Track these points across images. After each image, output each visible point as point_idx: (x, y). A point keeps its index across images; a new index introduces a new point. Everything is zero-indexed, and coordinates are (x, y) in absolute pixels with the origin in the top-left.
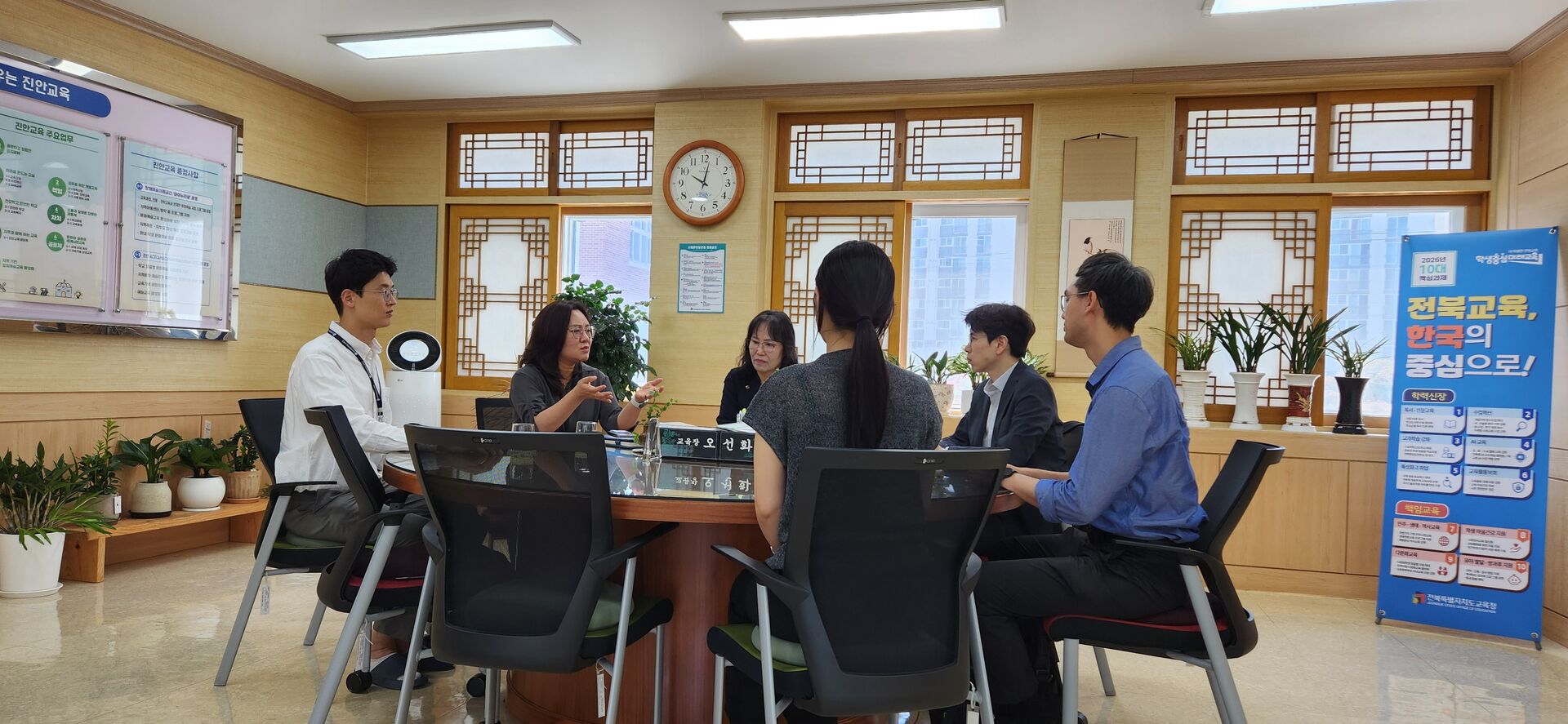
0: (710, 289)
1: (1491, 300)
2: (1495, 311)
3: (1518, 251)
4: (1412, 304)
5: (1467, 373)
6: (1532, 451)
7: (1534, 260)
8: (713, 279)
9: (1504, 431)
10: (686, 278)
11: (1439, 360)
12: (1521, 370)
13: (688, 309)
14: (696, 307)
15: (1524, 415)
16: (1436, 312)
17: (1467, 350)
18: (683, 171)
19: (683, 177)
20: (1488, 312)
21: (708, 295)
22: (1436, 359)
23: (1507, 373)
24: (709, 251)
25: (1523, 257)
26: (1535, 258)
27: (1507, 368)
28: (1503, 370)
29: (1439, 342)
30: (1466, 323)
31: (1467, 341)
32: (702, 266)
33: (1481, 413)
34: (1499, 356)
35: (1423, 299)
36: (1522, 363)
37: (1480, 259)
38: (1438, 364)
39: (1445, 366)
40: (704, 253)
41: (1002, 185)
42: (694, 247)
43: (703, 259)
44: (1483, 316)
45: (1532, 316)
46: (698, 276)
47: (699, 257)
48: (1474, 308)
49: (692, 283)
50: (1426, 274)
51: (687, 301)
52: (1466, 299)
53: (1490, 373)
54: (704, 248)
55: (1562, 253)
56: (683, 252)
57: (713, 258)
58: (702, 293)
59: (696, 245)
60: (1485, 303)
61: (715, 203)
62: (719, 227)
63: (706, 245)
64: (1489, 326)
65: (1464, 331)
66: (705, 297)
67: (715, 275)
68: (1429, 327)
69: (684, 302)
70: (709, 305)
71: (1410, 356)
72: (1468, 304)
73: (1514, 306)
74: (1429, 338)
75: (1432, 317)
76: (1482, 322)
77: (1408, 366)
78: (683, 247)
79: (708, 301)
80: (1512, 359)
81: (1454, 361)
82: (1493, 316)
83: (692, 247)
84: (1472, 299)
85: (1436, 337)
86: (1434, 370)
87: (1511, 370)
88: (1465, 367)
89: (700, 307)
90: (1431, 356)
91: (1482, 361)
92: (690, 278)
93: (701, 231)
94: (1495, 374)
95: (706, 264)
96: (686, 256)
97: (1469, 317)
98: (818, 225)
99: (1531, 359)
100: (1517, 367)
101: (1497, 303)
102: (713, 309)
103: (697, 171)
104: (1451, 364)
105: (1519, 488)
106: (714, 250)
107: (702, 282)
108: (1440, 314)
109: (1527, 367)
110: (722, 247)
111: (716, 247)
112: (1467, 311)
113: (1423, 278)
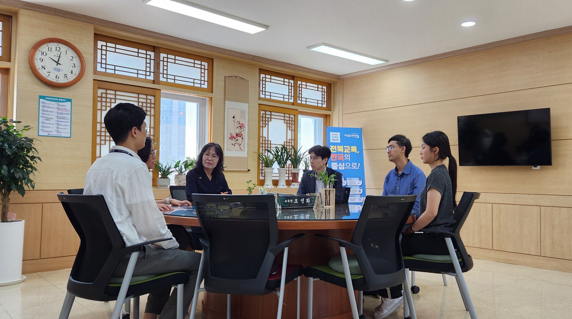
0: (61, 123)
1: (349, 147)
2: (350, 150)
3: (354, 134)
4: (331, 147)
5: (346, 168)
6: (362, 189)
7: (357, 137)
8: (64, 118)
9: (355, 184)
10: (44, 116)
11: (339, 164)
12: (357, 167)
13: (46, 134)
14: (51, 133)
15: (359, 179)
16: (337, 150)
17: (345, 161)
18: (43, 53)
19: (43, 57)
20: (349, 151)
21: (60, 127)
22: (338, 164)
23: (354, 168)
24: (60, 102)
25: (355, 135)
26: (357, 136)
27: (354, 166)
28: (353, 167)
29: (338, 159)
30: (344, 153)
31: (345, 159)
32: (56, 110)
33: (350, 179)
34: (352, 163)
35: (333, 146)
36: (357, 165)
37: (345, 135)
38: (339, 165)
39: (340, 166)
40: (57, 103)
41: (200, 89)
42: (50, 98)
43: (56, 106)
44: (348, 152)
45: (358, 152)
46: (54, 116)
47: (54, 105)
48: (345, 149)
49: (48, 119)
50: (334, 139)
51: (45, 129)
52: (343, 147)
53: (351, 168)
54: (57, 100)
55: (363, 135)
56: (41, 100)
57: (63, 106)
58: (56, 126)
59: (51, 97)
60: (348, 148)
61: (66, 76)
62: (67, 89)
63: (58, 98)
64: (349, 154)
65: (344, 156)
66: (58, 128)
67: (64, 116)
68: (336, 154)
69: (43, 130)
70: (60, 132)
71: (332, 163)
72: (344, 148)
73: (354, 149)
74: (336, 158)
75: (336, 151)
76: (348, 154)
77: (332, 166)
78: (41, 97)
79: (60, 131)
80: (355, 164)
81: (342, 164)
82: (350, 152)
83: (48, 98)
84: (345, 147)
85: (338, 157)
86: (338, 167)
87: (355, 167)
88: (345, 167)
89: (55, 133)
90: (337, 163)
91: (349, 165)
92: (47, 116)
93: (54, 90)
94: (352, 168)
95: (58, 108)
96: (43, 103)
97: (345, 152)
98: (115, 95)
99: (359, 164)
100: (356, 166)
101: (350, 148)
102: (63, 135)
103: (53, 54)
104: (342, 165)
105: (360, 200)
106: (64, 102)
107: (56, 119)
108: (338, 151)
109: (359, 166)
110: (70, 100)
111: (65, 100)
112: (344, 150)
113: (333, 140)
